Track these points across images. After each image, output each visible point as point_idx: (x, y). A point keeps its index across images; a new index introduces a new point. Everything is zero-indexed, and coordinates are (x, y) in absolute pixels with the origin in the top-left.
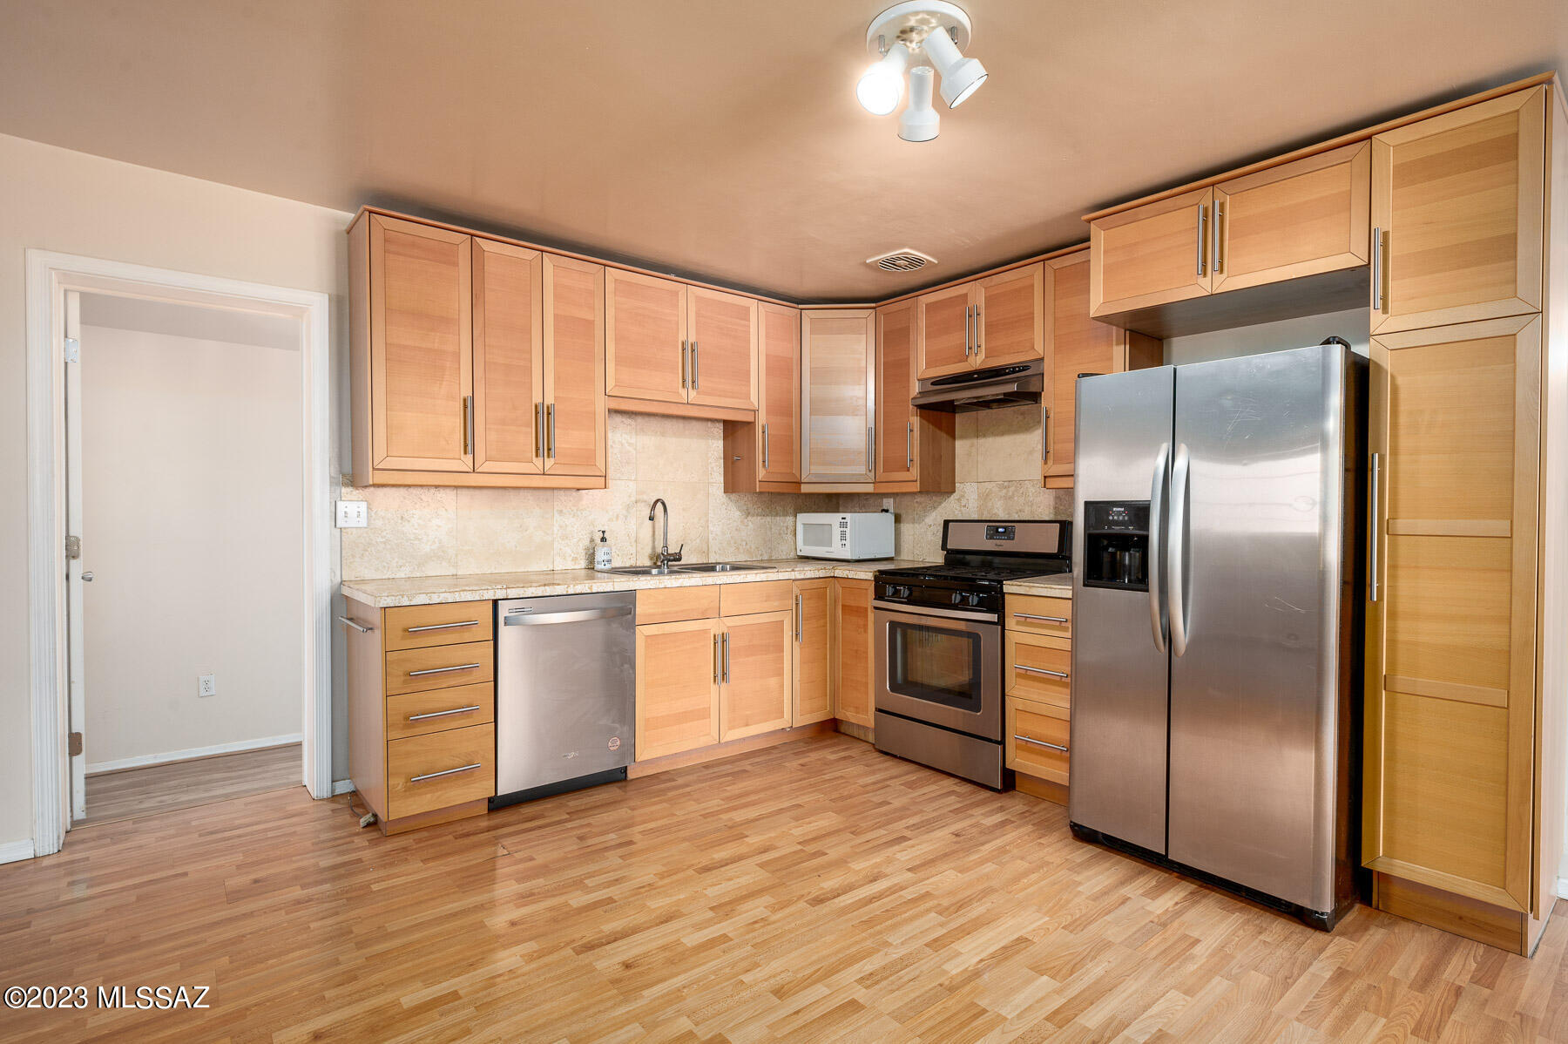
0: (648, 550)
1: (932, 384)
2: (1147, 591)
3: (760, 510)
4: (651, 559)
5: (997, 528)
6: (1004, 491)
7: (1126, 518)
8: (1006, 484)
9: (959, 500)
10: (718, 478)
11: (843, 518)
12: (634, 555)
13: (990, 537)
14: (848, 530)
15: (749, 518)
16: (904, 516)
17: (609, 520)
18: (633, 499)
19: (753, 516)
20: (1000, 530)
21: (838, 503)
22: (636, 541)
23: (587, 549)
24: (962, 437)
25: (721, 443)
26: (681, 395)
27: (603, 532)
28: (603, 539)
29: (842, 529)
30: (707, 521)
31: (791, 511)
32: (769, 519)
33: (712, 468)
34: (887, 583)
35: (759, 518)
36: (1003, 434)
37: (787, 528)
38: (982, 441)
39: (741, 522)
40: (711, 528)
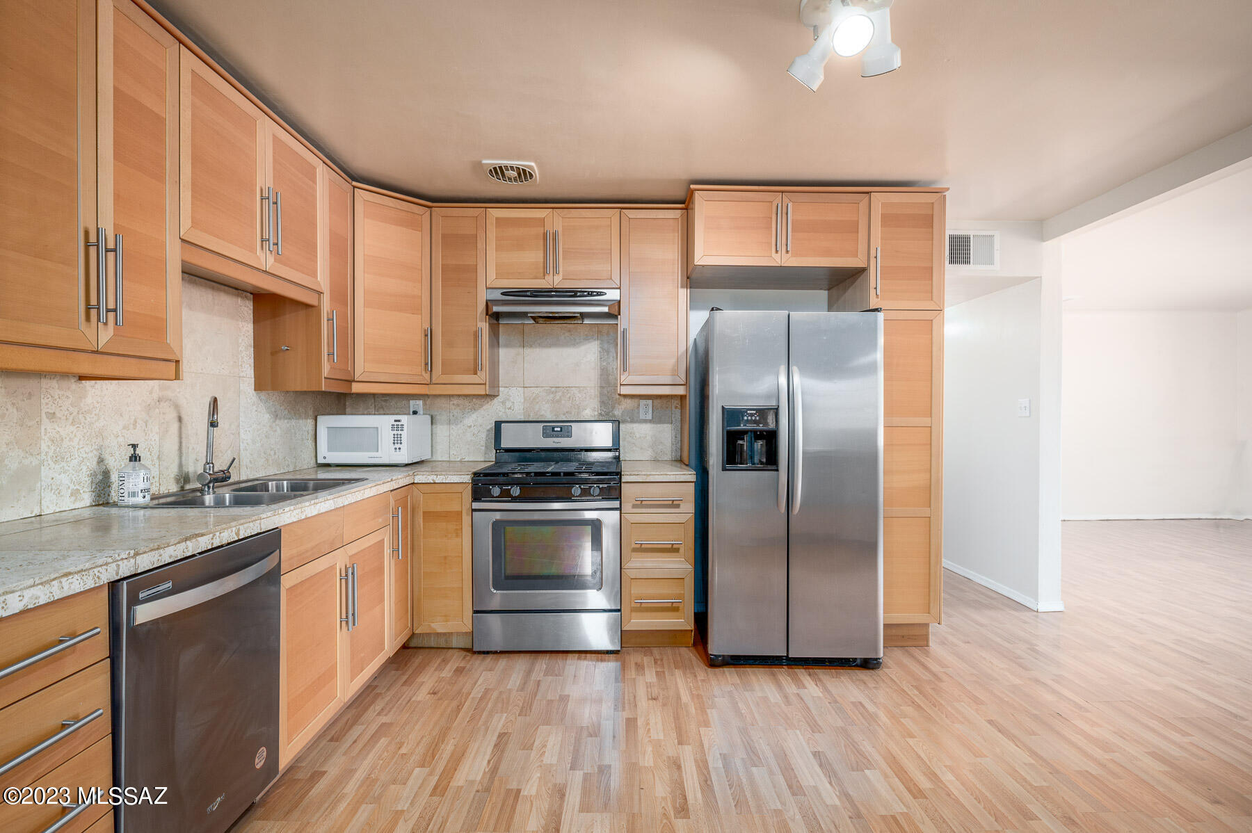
0: (173, 470)
1: (503, 294)
2: (777, 470)
3: (286, 412)
4: (178, 481)
5: (553, 428)
6: (552, 396)
7: (757, 418)
8: (553, 389)
9: (503, 403)
10: (249, 371)
11: (396, 421)
12: (157, 479)
13: (546, 435)
14: (404, 434)
15: (278, 422)
16: (438, 417)
17: (124, 428)
18: (155, 396)
19: (280, 419)
20: (556, 429)
21: (345, 405)
22: (159, 457)
23: (94, 475)
24: (507, 346)
25: (252, 325)
26: (259, 259)
27: (134, 446)
28: (134, 458)
29: (395, 432)
30: (239, 426)
31: (311, 413)
32: (293, 422)
33: (242, 358)
34: (490, 485)
35: (286, 421)
36: (550, 346)
37: (308, 432)
38: (528, 351)
39: (270, 426)
40: (242, 436)
